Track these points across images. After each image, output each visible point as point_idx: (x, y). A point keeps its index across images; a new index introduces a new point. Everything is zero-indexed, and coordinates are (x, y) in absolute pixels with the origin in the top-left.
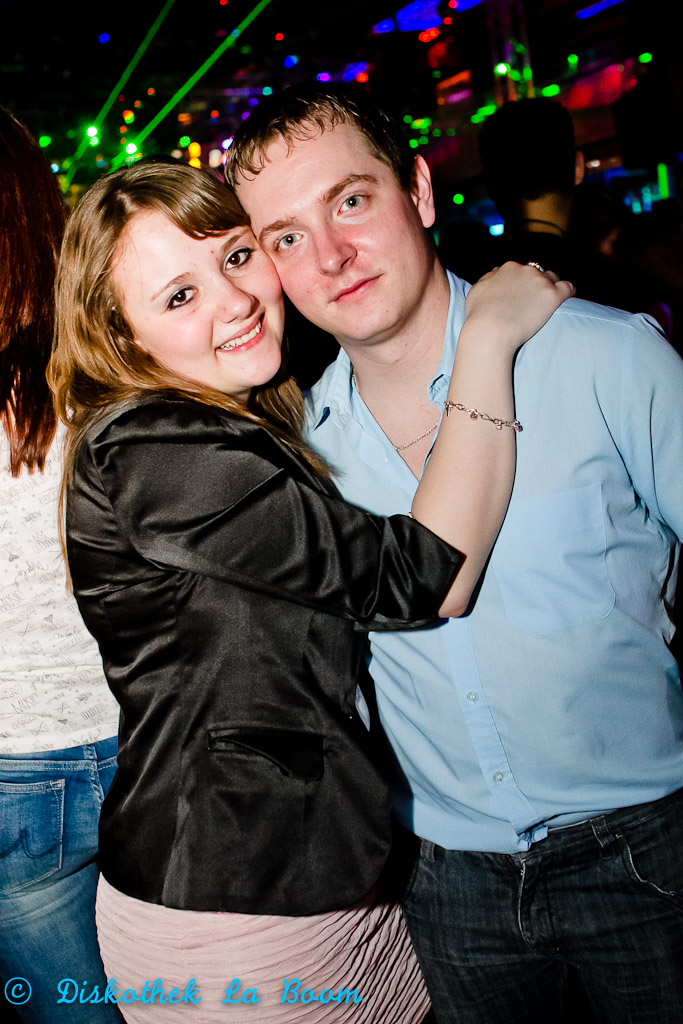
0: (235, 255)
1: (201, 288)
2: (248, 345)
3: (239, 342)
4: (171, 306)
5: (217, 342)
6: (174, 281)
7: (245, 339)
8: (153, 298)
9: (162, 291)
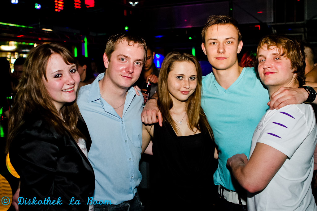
0: (72, 70)
1: (63, 75)
2: (70, 92)
3: (68, 90)
4: (55, 77)
5: (63, 89)
6: (58, 71)
7: (70, 90)
8: (52, 74)
9: (55, 72)
